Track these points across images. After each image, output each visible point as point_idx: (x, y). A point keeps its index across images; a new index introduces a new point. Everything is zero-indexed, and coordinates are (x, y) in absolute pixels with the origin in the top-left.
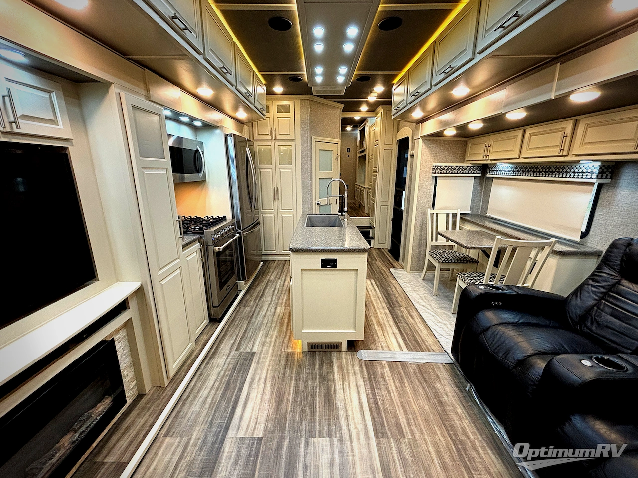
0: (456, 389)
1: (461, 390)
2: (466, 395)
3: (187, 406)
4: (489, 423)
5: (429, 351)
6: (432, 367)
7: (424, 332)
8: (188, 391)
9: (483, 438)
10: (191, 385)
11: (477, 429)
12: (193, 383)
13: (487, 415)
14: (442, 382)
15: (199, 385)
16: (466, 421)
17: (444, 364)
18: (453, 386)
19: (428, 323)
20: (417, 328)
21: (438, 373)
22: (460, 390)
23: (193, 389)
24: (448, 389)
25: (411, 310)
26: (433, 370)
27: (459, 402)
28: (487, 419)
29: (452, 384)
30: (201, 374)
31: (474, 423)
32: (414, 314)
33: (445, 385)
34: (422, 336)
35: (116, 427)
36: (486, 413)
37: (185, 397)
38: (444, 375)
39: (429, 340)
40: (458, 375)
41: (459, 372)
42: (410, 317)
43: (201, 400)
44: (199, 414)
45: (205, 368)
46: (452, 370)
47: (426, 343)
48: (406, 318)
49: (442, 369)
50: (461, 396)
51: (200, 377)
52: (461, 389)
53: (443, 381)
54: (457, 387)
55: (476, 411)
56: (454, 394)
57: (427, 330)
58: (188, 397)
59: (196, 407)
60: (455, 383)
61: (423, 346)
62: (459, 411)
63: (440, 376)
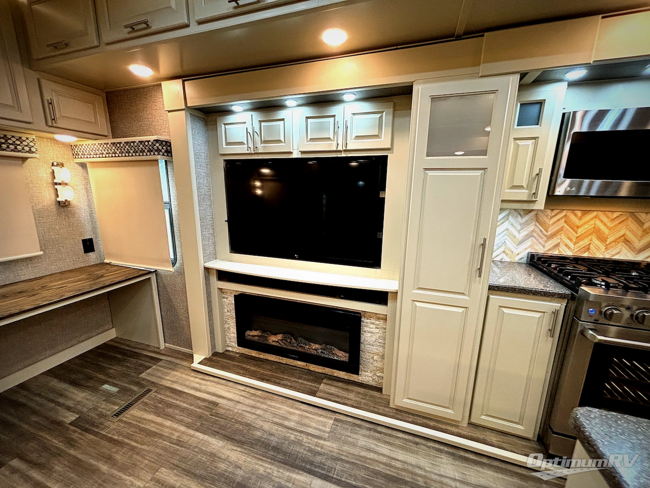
3: (367, 433)
8: (390, 432)
10: (398, 433)
12: (400, 435)
15: (397, 442)
23: (390, 435)
30: (417, 444)
35: (349, 383)
37: (379, 429)
43: (373, 446)
44: (354, 445)
45: (429, 447)
51: (412, 442)
58: (380, 433)
59: (362, 441)
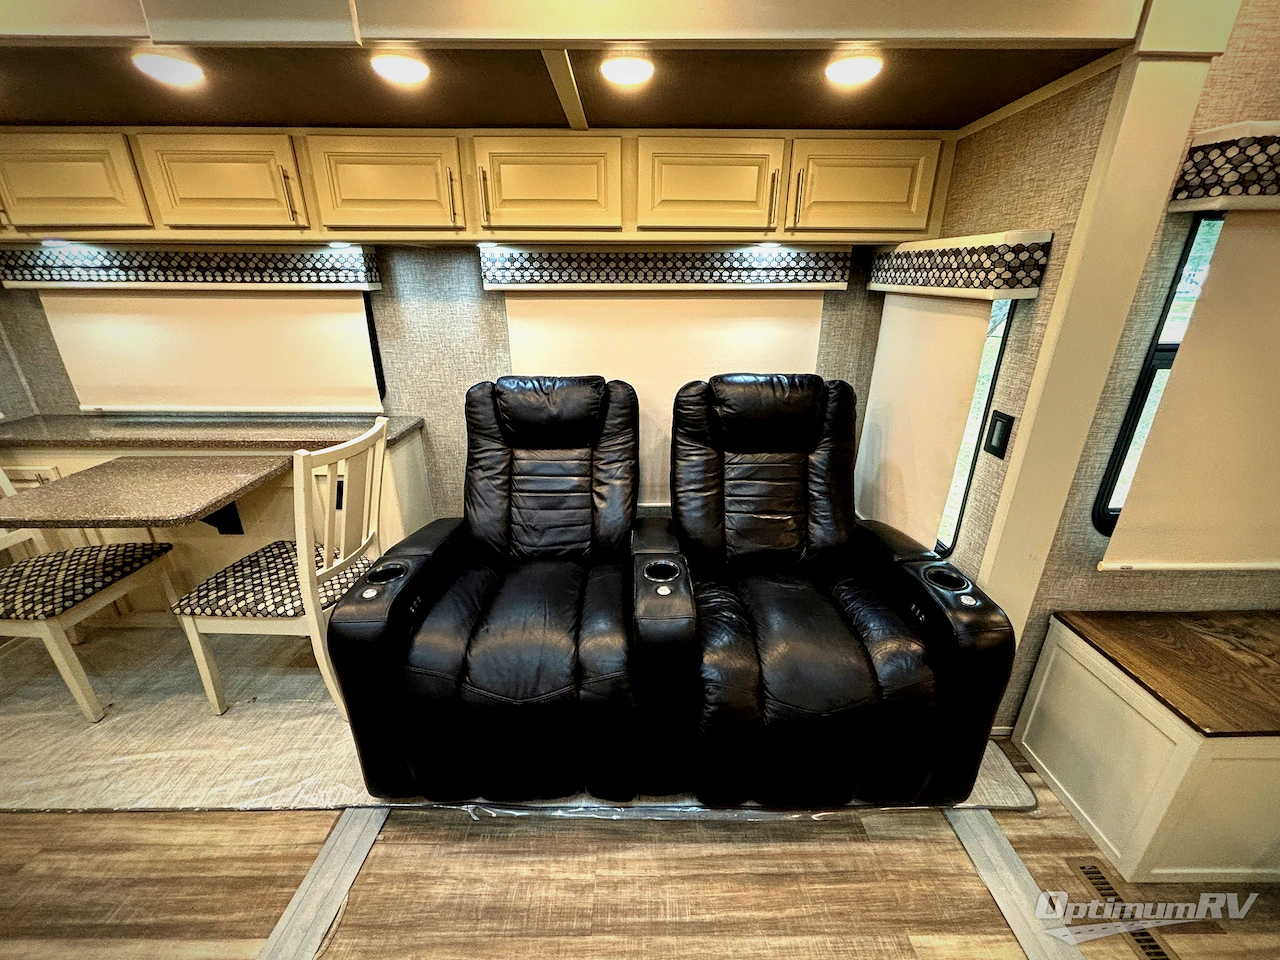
0: (465, 846)
1: (470, 835)
2: (488, 829)
4: (562, 819)
5: (314, 858)
6: (371, 880)
7: (226, 840)
9: (594, 852)
11: (574, 852)
13: (547, 813)
14: (434, 873)
16: (553, 868)
17: (380, 837)
18: (455, 850)
19: (196, 804)
20: (188, 855)
21: (398, 870)
22: (472, 837)
24: (458, 868)
25: (82, 835)
26: (382, 879)
27: (503, 859)
28: (554, 819)
29: (450, 849)
31: (560, 852)
32: (110, 830)
33: (447, 869)
34: (235, 852)
36: (541, 813)
38: (412, 854)
39: (268, 837)
40: (427, 820)
41: (418, 807)
42: (116, 857)
46: (407, 823)
47: (274, 853)
48: (100, 875)
49: (394, 851)
50: (487, 844)
52: (467, 832)
53: (433, 867)
54: (460, 839)
55: (533, 832)
56: (477, 860)
57: (222, 821)
60: (447, 837)
61: (282, 870)
62: (524, 871)
63: (411, 869)
